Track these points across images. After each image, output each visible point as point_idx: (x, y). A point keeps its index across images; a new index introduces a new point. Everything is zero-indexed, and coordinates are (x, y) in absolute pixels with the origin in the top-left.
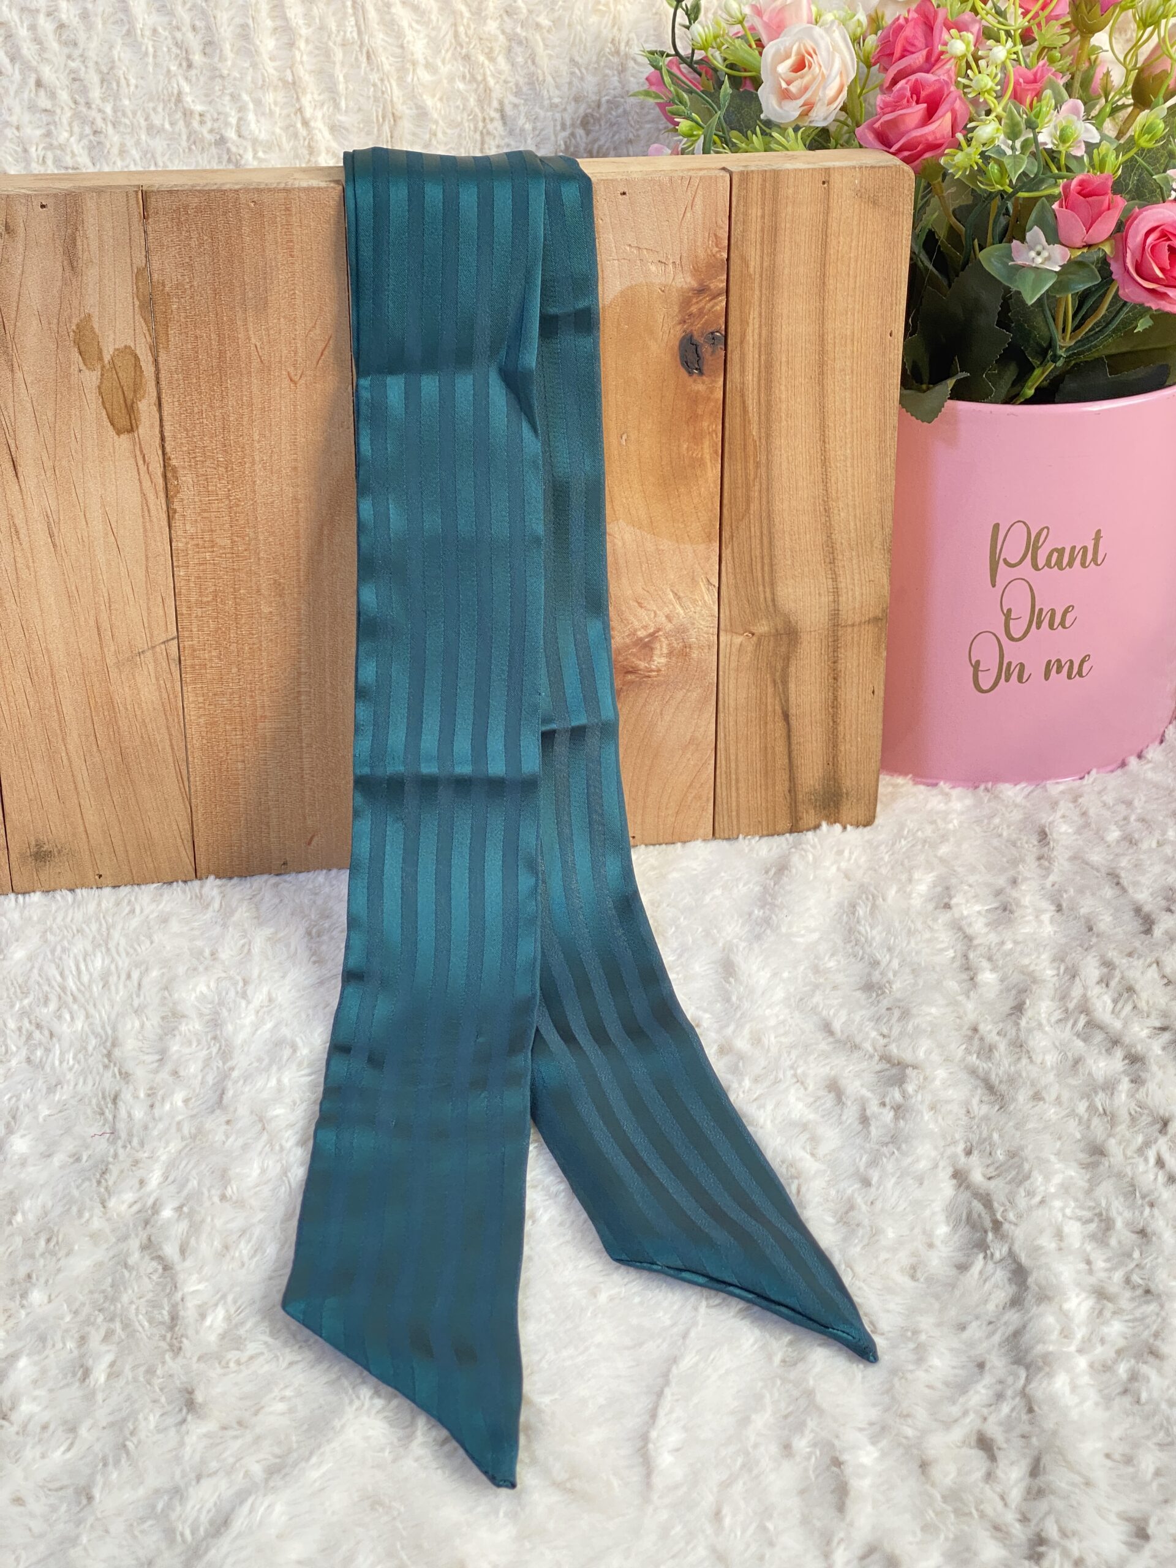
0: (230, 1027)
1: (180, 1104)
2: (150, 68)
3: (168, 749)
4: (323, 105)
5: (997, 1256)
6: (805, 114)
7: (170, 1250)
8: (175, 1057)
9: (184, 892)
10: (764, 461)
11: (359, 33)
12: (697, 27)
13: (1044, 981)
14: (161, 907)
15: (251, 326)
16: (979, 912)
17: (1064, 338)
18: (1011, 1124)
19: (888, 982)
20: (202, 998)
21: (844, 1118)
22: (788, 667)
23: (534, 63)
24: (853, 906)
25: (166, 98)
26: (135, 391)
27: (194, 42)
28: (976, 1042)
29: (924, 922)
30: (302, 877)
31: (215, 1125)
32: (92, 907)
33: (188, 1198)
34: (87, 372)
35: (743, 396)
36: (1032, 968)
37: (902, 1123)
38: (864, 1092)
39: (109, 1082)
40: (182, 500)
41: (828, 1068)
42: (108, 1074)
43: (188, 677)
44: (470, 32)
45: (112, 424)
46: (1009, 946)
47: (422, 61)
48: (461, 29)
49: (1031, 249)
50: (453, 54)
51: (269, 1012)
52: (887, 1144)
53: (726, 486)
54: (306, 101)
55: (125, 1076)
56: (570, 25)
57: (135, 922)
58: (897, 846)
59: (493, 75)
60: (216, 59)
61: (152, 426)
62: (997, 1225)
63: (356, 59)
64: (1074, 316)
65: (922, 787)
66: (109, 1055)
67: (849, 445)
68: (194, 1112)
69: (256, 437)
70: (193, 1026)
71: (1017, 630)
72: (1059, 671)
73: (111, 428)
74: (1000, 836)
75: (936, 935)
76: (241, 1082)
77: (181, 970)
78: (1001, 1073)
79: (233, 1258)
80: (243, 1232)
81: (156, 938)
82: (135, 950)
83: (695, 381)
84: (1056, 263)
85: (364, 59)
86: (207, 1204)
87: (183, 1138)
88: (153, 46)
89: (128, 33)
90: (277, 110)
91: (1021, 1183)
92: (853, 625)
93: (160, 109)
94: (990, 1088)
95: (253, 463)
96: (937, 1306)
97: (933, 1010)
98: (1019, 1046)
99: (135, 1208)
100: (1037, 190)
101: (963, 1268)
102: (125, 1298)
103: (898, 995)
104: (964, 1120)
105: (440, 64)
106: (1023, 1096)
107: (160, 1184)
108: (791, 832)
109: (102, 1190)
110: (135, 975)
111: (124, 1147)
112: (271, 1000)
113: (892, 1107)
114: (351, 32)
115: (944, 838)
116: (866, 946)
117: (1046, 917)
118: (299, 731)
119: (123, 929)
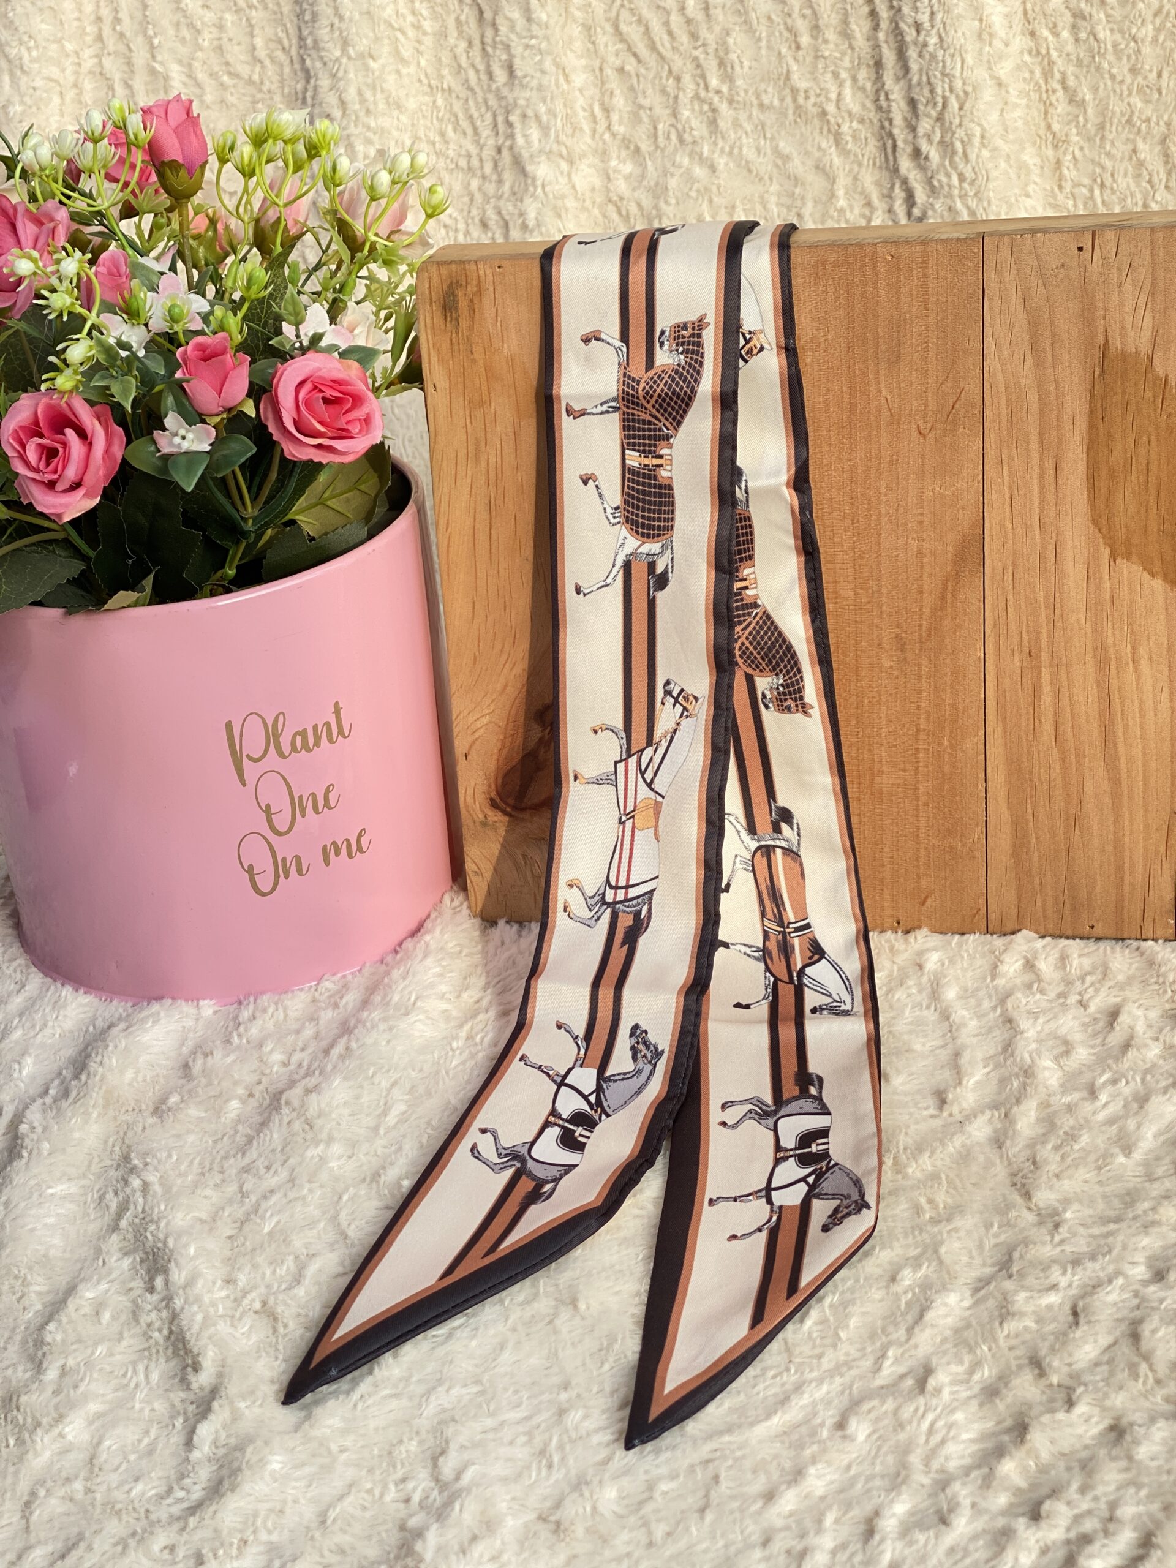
15: (882, 379)
69: (883, 490)
95: (879, 516)
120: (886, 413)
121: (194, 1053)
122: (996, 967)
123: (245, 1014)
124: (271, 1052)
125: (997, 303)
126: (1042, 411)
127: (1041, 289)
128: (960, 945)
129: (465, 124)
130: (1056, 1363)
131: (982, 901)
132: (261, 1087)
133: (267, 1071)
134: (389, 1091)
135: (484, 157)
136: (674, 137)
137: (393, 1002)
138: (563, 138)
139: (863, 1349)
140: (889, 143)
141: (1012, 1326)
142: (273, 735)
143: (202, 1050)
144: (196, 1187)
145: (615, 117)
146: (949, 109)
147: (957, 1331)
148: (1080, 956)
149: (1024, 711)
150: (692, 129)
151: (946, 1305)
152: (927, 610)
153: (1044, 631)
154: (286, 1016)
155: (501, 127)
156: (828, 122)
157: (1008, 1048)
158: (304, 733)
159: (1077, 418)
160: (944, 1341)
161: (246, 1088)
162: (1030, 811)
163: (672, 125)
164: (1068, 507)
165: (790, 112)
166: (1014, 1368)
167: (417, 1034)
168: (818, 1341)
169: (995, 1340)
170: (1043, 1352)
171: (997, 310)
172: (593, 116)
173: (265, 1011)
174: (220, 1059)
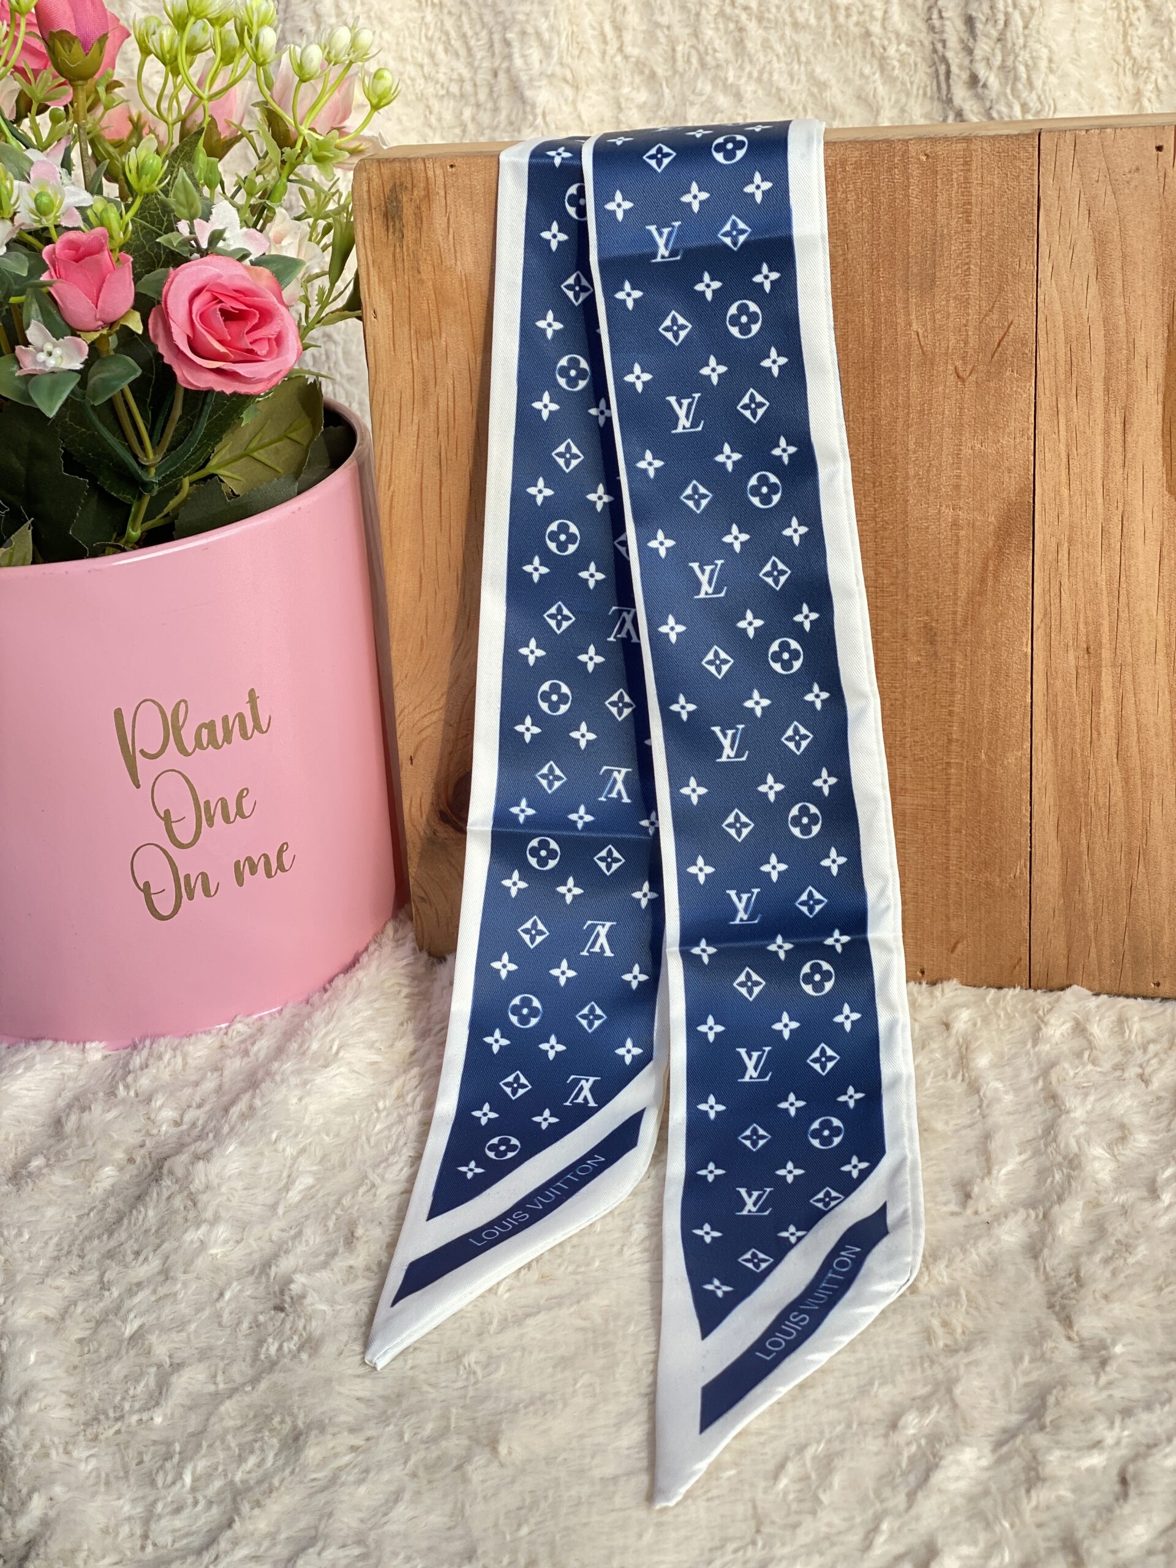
15: (913, 308)
69: (912, 446)
120: (916, 351)
121: (70, 1106)
122: (1040, 1029)
123: (137, 1061)
124: (160, 1108)
125: (1055, 215)
126: (1109, 352)
127: (1110, 198)
128: (996, 1002)
129: (457, 44)
130: (1097, 1550)
131: (1024, 949)
132: (143, 1151)
133: (155, 1132)
134: (295, 1159)
135: (479, 82)
136: (694, 61)
137: (310, 1052)
138: (567, 60)
139: (852, 1518)
140: (942, 69)
141: (1042, 1495)
142: (172, 727)
143: (80, 1103)
144: (47, 1275)
145: (628, 37)
146: (1012, 27)
147: (972, 1499)
148: (1142, 1019)
149: (1079, 720)
150: (715, 51)
151: (958, 1463)
152: (963, 595)
153: (1106, 623)
154: (185, 1064)
155: (498, 46)
156: (872, 44)
157: (1050, 1131)
158: (211, 726)
159: (1151, 360)
160: (954, 1511)
161: (126, 1151)
162: (1084, 842)
163: (693, 47)
164: (1139, 470)
165: (829, 32)
166: (1042, 1553)
167: (336, 1091)
168: (794, 1506)
169: (1019, 1513)
170: (1080, 1534)
171: (1056, 224)
172: (603, 34)
173: (160, 1057)
174: (99, 1114)
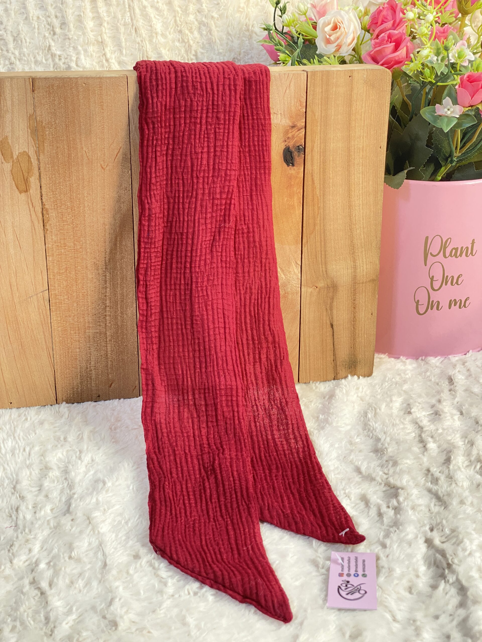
0: (73, 474)
1: (49, 511)
2: (36, 35)
3: (44, 343)
4: (115, 52)
5: (451, 581)
6: (337, 50)
7: (44, 585)
8: (47, 488)
9: (51, 410)
10: (322, 205)
11: (132, 19)
12: (285, 16)
13: (459, 447)
14: (40, 417)
15: (83, 142)
16: (424, 415)
17: (456, 152)
18: (451, 516)
19: (386, 448)
20: (60, 460)
21: (370, 513)
22: (333, 302)
23: (211, 34)
24: (366, 414)
25: (43, 48)
26: (28, 173)
27: (56, 23)
28: (430, 476)
29: (400, 420)
30: (107, 402)
31: (66, 521)
32: (7, 418)
33: (54, 557)
34: (6, 164)
35: (312, 176)
36: (452, 441)
37: (398, 516)
38: (379, 501)
39: (14, 500)
40: (51, 224)
41: (360, 490)
42: (14, 498)
43: (53, 308)
44: (182, 20)
45: (18, 188)
46: (440, 431)
47: (160, 33)
48: (178, 19)
49: (445, 108)
50: (174, 30)
51: (92, 466)
52: (392, 527)
53: (304, 218)
54: (107, 50)
55: (22, 498)
56: (227, 17)
57: (27, 425)
58: (384, 385)
59: (192, 40)
60: (66, 31)
61: (36, 189)
62: (449, 566)
63: (130, 31)
64: (461, 141)
65: (393, 359)
66: (14, 488)
67: (361, 199)
68: (56, 515)
70: (55, 473)
71: (436, 285)
72: (455, 305)
73: (17, 190)
74: (430, 380)
75: (406, 426)
76: (79, 500)
77: (49, 447)
78: (443, 491)
79: (75, 588)
80: (80, 575)
81: (37, 432)
82: (27, 437)
83: (290, 169)
84: (457, 114)
85: (134, 31)
86: (62, 561)
87: (50, 528)
88: (38, 25)
89: (26, 19)
90: (94, 54)
91: (458, 545)
92: (363, 283)
93: (41, 53)
94: (438, 498)
96: (424, 607)
97: (408, 461)
98: (450, 477)
99: (27, 563)
100: (446, 82)
101: (434, 587)
102: (22, 609)
103: (391, 454)
104: (428, 514)
105: (168, 34)
106: (455, 502)
107: (39, 551)
108: (334, 379)
109: (11, 554)
110: (27, 449)
111: (22, 533)
112: (93, 460)
113: (393, 509)
114: (128, 20)
115: (405, 382)
116: (374, 432)
117: (456, 417)
118: (106, 334)
119: (22, 427)
120: (85, 158)
